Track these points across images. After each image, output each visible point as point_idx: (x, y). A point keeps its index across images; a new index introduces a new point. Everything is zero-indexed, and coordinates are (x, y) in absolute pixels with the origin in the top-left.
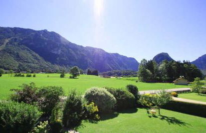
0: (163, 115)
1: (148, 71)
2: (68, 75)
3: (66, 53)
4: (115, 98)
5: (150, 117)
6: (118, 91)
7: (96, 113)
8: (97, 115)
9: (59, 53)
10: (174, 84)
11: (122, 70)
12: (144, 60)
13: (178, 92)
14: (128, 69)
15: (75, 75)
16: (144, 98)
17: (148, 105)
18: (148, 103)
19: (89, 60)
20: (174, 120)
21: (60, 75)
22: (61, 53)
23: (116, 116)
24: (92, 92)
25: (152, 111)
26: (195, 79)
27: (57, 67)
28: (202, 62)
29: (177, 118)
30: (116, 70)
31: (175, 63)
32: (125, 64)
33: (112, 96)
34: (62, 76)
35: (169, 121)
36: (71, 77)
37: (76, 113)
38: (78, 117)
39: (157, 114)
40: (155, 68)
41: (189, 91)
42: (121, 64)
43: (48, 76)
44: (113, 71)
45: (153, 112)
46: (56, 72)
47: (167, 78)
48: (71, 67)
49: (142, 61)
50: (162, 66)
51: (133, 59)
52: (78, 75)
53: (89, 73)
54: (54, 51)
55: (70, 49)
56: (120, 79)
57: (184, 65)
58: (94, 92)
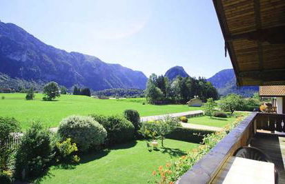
0: (166, 147)
1: (158, 89)
2: (39, 96)
3: (37, 60)
4: (104, 130)
5: (150, 151)
6: (110, 120)
7: (74, 153)
8: (76, 156)
9: (24, 60)
10: (187, 106)
11: (126, 88)
12: (154, 75)
13: (189, 116)
14: (134, 87)
15: (51, 95)
16: (146, 127)
17: (150, 135)
18: (151, 133)
19: (77, 73)
20: (177, 153)
21: (25, 95)
22: (28, 60)
23: (106, 154)
24: (69, 123)
25: (153, 143)
26: (208, 100)
27: (21, 83)
28: (219, 79)
29: (182, 149)
30: (117, 88)
31: (189, 80)
32: (130, 80)
33: (101, 126)
34: (29, 97)
35: (172, 153)
36: (45, 99)
37: (39, 157)
38: (43, 162)
39: (159, 147)
40: (167, 86)
41: (201, 114)
42: (124, 80)
43: (3, 98)
44: (112, 90)
45: (154, 145)
46: (19, 90)
47: (180, 98)
48: (46, 83)
49: (151, 77)
50: (174, 84)
51: (141, 73)
52: (58, 95)
53: (76, 92)
54: (15, 55)
55: (44, 55)
56: (122, 100)
57: (200, 83)
58: (73, 123)
